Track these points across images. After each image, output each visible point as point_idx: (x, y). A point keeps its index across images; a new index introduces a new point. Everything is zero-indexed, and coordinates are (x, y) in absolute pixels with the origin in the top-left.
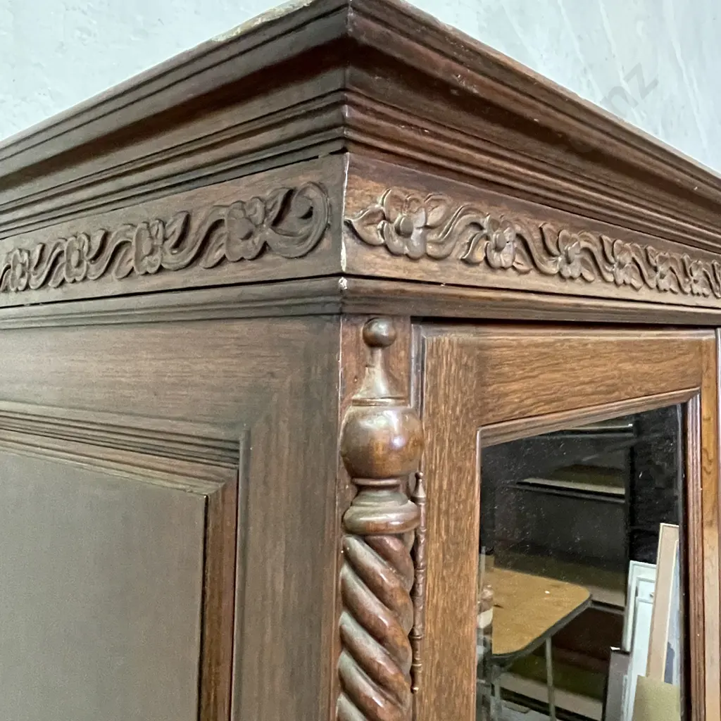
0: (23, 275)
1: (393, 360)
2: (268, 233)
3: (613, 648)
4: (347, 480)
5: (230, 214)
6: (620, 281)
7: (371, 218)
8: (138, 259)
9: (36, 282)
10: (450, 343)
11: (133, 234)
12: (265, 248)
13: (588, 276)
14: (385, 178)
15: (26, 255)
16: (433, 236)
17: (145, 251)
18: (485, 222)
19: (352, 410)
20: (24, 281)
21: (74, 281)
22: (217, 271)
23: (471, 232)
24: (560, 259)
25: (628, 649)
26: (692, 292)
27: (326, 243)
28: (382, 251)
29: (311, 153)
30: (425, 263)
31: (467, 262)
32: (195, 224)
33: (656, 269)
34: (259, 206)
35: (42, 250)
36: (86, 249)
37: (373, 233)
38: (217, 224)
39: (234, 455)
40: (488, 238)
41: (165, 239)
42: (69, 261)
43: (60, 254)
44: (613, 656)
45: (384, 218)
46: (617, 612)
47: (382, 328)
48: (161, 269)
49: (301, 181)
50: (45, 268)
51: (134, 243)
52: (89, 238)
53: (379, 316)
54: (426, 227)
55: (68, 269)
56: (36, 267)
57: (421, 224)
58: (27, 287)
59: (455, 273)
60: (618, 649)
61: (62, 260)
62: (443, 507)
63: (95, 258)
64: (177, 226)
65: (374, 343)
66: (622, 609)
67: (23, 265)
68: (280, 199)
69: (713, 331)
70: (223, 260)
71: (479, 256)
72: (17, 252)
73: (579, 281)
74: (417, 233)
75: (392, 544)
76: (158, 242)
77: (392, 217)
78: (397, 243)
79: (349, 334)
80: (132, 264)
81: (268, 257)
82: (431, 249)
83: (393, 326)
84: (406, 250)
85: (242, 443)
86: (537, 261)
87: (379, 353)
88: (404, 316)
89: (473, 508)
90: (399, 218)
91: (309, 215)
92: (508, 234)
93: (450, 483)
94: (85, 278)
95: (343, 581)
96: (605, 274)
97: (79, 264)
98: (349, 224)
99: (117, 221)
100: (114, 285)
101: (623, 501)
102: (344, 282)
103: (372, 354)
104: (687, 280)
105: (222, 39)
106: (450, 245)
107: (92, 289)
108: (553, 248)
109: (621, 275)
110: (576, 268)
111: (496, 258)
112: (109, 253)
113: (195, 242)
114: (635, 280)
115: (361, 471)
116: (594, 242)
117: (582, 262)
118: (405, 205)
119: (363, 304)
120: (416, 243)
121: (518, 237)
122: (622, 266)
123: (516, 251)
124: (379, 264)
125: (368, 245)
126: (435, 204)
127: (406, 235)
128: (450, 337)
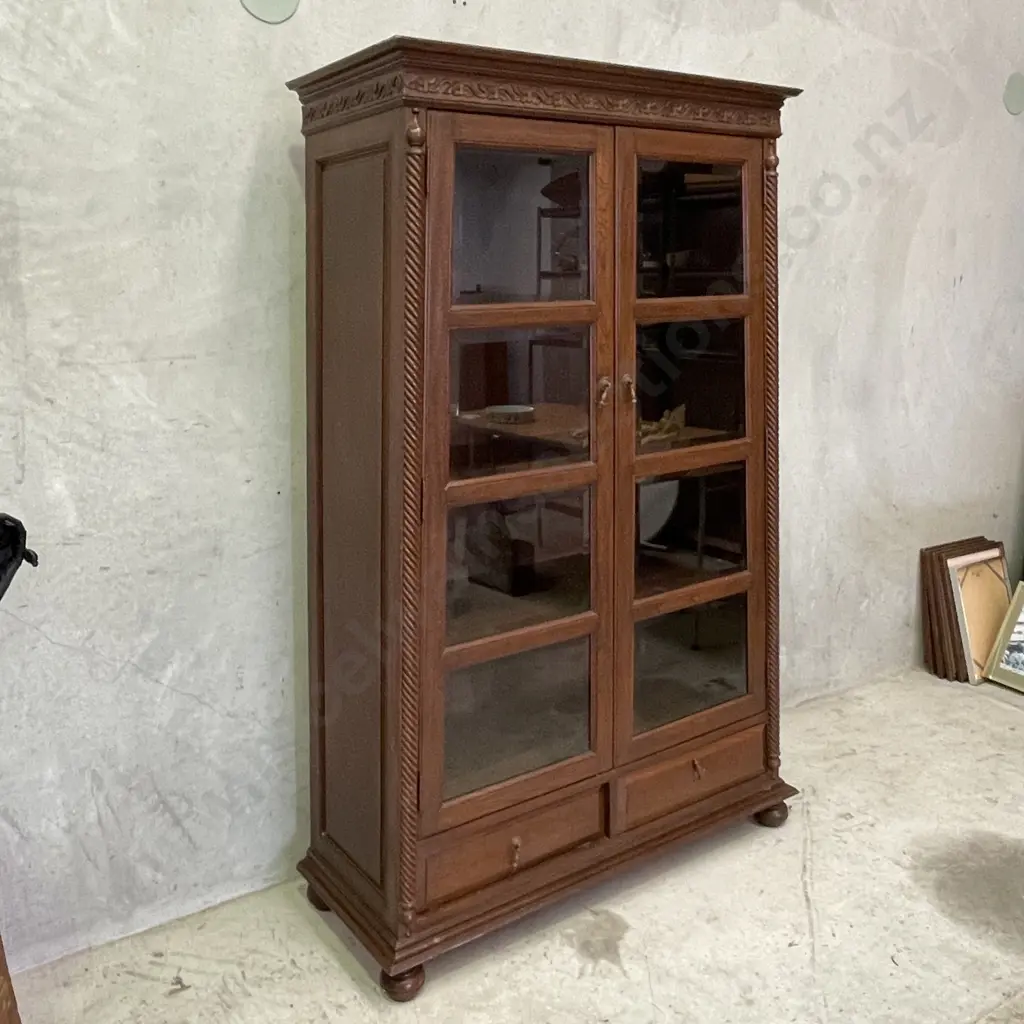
0: (336, 107)
1: (421, 118)
2: (392, 87)
4: (409, 144)
5: (385, 84)
7: (410, 81)
8: (368, 98)
9: (341, 108)
10: (441, 116)
11: (366, 90)
12: (392, 92)
13: (505, 99)
14: (415, 73)
15: (336, 100)
16: (432, 86)
17: (369, 95)
18: (451, 82)
19: (409, 127)
20: (337, 109)
21: (352, 106)
22: (383, 98)
23: (447, 85)
24: (488, 93)
26: (584, 107)
27: (401, 90)
28: (415, 91)
29: (398, 68)
30: (429, 94)
31: (445, 93)
32: (379, 86)
33: (553, 98)
34: (390, 81)
35: (342, 97)
36: (354, 96)
37: (413, 86)
38: (383, 86)
40: (452, 87)
41: (373, 91)
43: (347, 98)
45: (416, 83)
47: (416, 109)
48: (372, 100)
49: (397, 75)
51: (366, 94)
52: (354, 92)
53: (416, 106)
54: (429, 84)
55: (350, 103)
56: (340, 104)
57: (427, 83)
58: (338, 111)
59: (440, 96)
61: (348, 100)
64: (375, 87)
65: (415, 113)
67: (336, 104)
68: (394, 79)
70: (385, 95)
71: (450, 91)
72: (333, 100)
73: (499, 100)
74: (426, 86)
75: (418, 157)
76: (371, 92)
77: (418, 82)
78: (421, 89)
79: (408, 111)
80: (366, 99)
81: (393, 94)
82: (431, 90)
83: (419, 109)
84: (422, 91)
85: (389, 143)
86: (476, 93)
87: (416, 115)
88: (424, 107)
90: (420, 82)
91: (399, 83)
92: (461, 85)
93: (441, 152)
94: (354, 105)
95: (407, 166)
96: (514, 98)
97: (352, 101)
98: (406, 84)
99: (362, 87)
100: (361, 106)
102: (405, 98)
103: (414, 115)
104: (579, 102)
106: (439, 88)
107: (356, 108)
108: (484, 89)
109: (525, 99)
110: (496, 96)
111: (457, 92)
112: (360, 97)
113: (379, 91)
114: (535, 100)
115: (410, 141)
116: (508, 87)
117: (500, 93)
118: (421, 78)
119: (410, 103)
120: (426, 89)
121: (466, 86)
122: (526, 95)
123: (465, 90)
124: (414, 94)
125: (411, 89)
126: (432, 78)
127: (423, 86)
128: (441, 114)
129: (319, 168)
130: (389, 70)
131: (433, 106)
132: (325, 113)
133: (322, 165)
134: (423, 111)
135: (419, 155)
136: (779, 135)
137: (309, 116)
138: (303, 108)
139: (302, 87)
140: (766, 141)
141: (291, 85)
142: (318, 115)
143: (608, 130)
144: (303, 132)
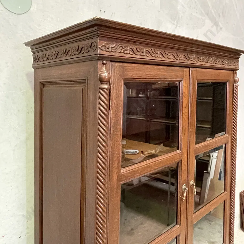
0: (52, 57)
1: (107, 67)
2: (89, 49)
3: (205, 171)
4: (100, 82)
5: (84, 46)
6: (156, 56)
7: (102, 46)
8: (71, 53)
9: (54, 57)
10: (117, 65)
11: (70, 49)
12: (89, 51)
13: (148, 55)
14: (105, 41)
15: (52, 53)
16: (113, 49)
17: (72, 52)
18: (123, 46)
19: (100, 73)
20: (52, 58)
21: (61, 57)
22: (83, 54)
23: (121, 48)
24: (140, 52)
25: (209, 172)
26: (179, 59)
27: (96, 50)
28: (104, 51)
29: (94, 37)
30: (112, 53)
31: (120, 53)
32: (80, 47)
33: (167, 55)
34: (88, 45)
35: (55, 52)
36: (63, 52)
37: (103, 48)
38: (83, 48)
39: (85, 82)
40: (124, 49)
41: (75, 50)
42: (60, 54)
43: (58, 53)
44: (205, 174)
45: (105, 46)
46: (207, 162)
47: (105, 62)
48: (75, 55)
49: (93, 41)
50: (56, 55)
51: (71, 51)
52: (63, 50)
53: (105, 60)
54: (112, 47)
55: (60, 55)
56: (54, 55)
57: (111, 47)
58: (53, 59)
59: (118, 54)
60: (206, 172)
61: (59, 54)
62: (116, 89)
63: (64, 53)
64: (77, 48)
65: (104, 64)
66: (208, 161)
67: (52, 55)
68: (91, 44)
69: (189, 68)
70: (83, 53)
71: (122, 51)
72: (50, 53)
73: (145, 56)
74: (110, 48)
75: (106, 90)
76: (74, 50)
77: (106, 46)
78: (107, 50)
79: (100, 62)
80: (70, 54)
81: (89, 52)
82: (113, 51)
83: (106, 62)
84: (108, 51)
85: (87, 80)
86: (135, 52)
87: (104, 65)
88: (109, 60)
89: (122, 90)
90: (107, 46)
91: (94, 46)
92: (128, 48)
93: (117, 86)
94: (63, 57)
95: (99, 95)
96: (152, 55)
97: (62, 54)
98: (99, 47)
99: (68, 47)
100: (68, 57)
101: (209, 129)
102: (98, 55)
103: (103, 65)
104: (178, 57)
105: (82, 23)
106: (117, 50)
107: (64, 58)
108: (139, 50)
109: (157, 55)
110: (144, 54)
111: (126, 52)
112: (67, 52)
113: (80, 50)
114: (161, 56)
115: (101, 81)
116: (149, 49)
117: (146, 53)
118: (108, 44)
119: (101, 58)
120: (110, 50)
121: (131, 48)
122: (157, 54)
123: (130, 51)
124: (104, 53)
125: (102, 50)
126: (113, 44)
127: (108, 49)
128: (117, 64)
129: (42, 86)
130: (88, 38)
131: (113, 60)
132: (45, 59)
133: (43, 84)
134: (108, 63)
135: (107, 89)
136: (238, 69)
137: (36, 59)
138: (33, 55)
139: (32, 46)
140: (234, 72)
141: (27, 44)
142: (41, 59)
143: (187, 69)
144: (33, 67)
